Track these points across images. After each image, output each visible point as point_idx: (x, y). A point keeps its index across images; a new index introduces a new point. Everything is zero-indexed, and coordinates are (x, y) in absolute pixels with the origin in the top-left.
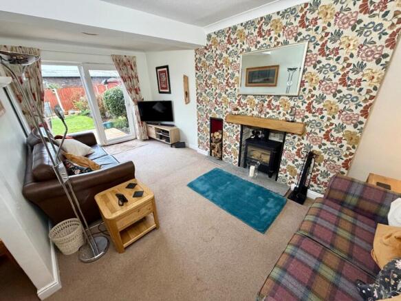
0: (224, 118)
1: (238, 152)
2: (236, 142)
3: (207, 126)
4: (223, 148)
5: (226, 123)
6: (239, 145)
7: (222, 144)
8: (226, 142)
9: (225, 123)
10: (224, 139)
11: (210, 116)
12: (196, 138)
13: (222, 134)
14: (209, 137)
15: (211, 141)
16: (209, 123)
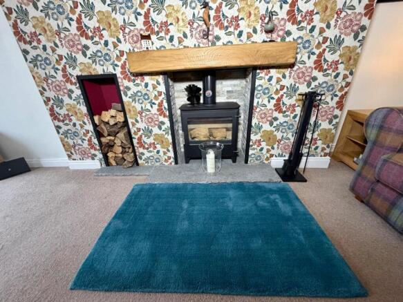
0: (118, 72)
1: (170, 138)
2: (161, 118)
3: (75, 101)
4: (135, 141)
5: (126, 83)
6: (168, 124)
7: (129, 132)
8: (138, 125)
9: (123, 83)
10: (130, 121)
11: (76, 72)
12: (55, 139)
13: (123, 110)
14: (90, 127)
15: (99, 135)
16: (78, 92)
